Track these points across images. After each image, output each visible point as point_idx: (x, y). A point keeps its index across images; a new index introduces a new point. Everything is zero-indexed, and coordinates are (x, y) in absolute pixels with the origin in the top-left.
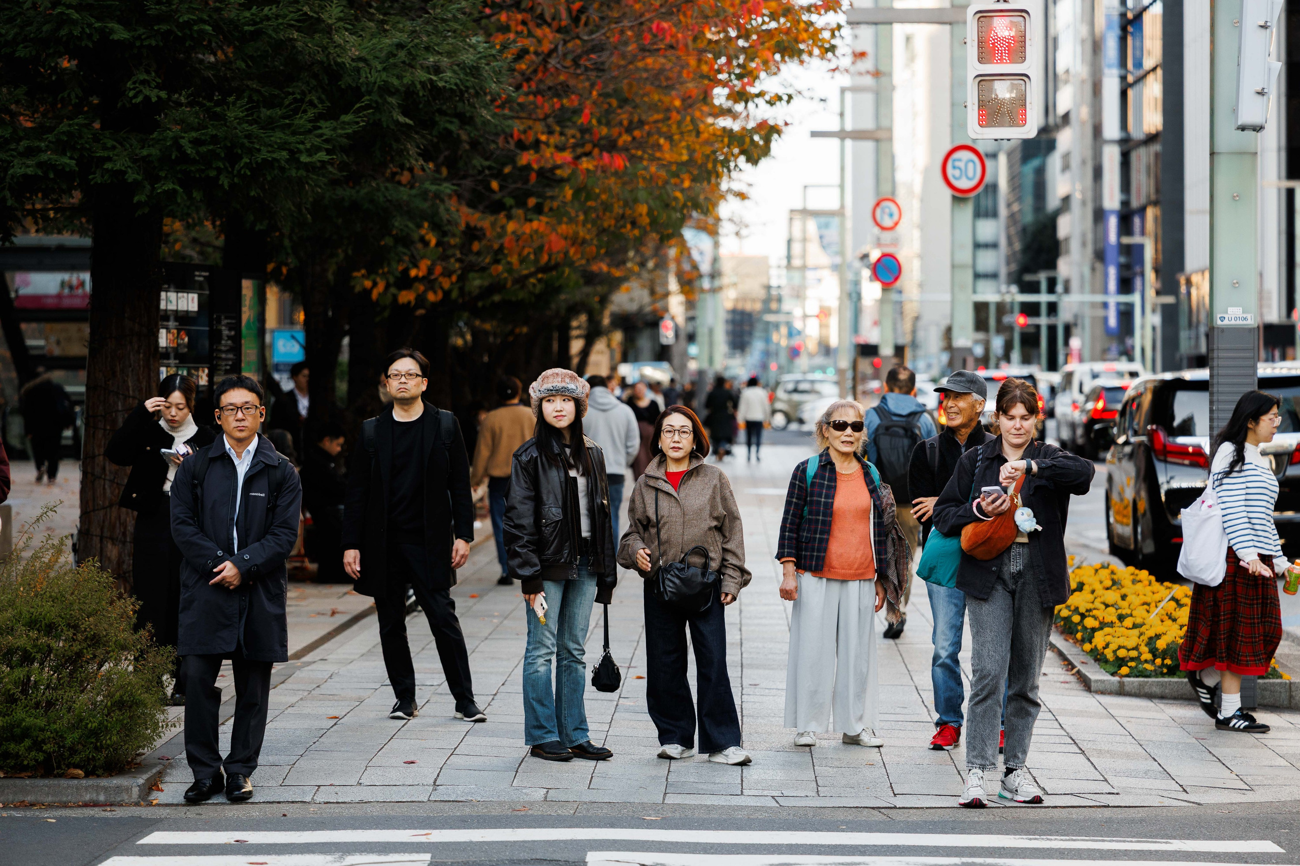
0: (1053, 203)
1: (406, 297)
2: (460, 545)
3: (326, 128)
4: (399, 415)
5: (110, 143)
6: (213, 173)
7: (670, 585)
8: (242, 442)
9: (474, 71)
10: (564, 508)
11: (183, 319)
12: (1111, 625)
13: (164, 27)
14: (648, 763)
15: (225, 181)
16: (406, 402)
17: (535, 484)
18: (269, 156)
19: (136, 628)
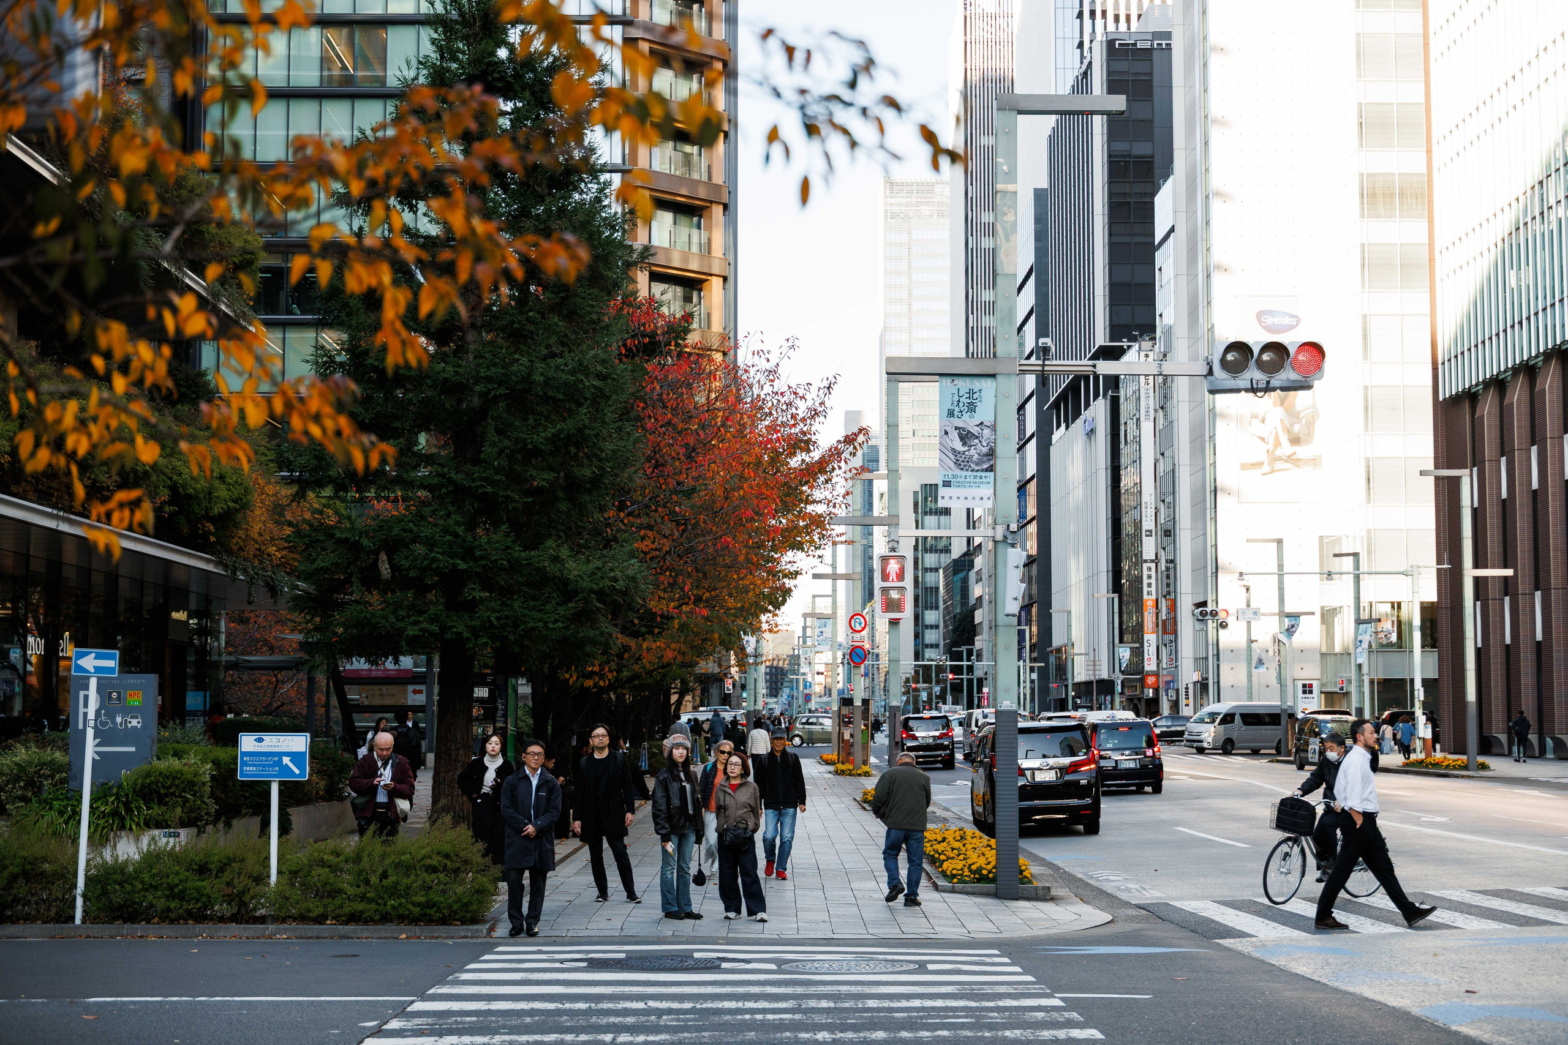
0: (972, 601)
1: (589, 683)
2: (629, 815)
3: (561, 610)
4: (597, 756)
5: (455, 618)
6: (506, 634)
7: (728, 838)
8: (535, 770)
9: (633, 579)
10: (681, 800)
11: (481, 700)
12: (953, 858)
13: (483, 562)
14: (720, 921)
15: (511, 637)
16: (601, 749)
17: (666, 789)
18: (534, 625)
19: (484, 856)
